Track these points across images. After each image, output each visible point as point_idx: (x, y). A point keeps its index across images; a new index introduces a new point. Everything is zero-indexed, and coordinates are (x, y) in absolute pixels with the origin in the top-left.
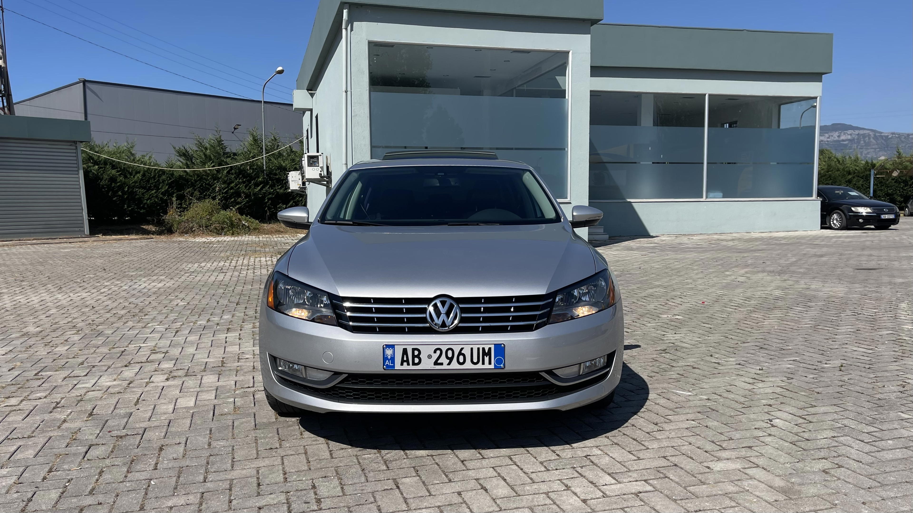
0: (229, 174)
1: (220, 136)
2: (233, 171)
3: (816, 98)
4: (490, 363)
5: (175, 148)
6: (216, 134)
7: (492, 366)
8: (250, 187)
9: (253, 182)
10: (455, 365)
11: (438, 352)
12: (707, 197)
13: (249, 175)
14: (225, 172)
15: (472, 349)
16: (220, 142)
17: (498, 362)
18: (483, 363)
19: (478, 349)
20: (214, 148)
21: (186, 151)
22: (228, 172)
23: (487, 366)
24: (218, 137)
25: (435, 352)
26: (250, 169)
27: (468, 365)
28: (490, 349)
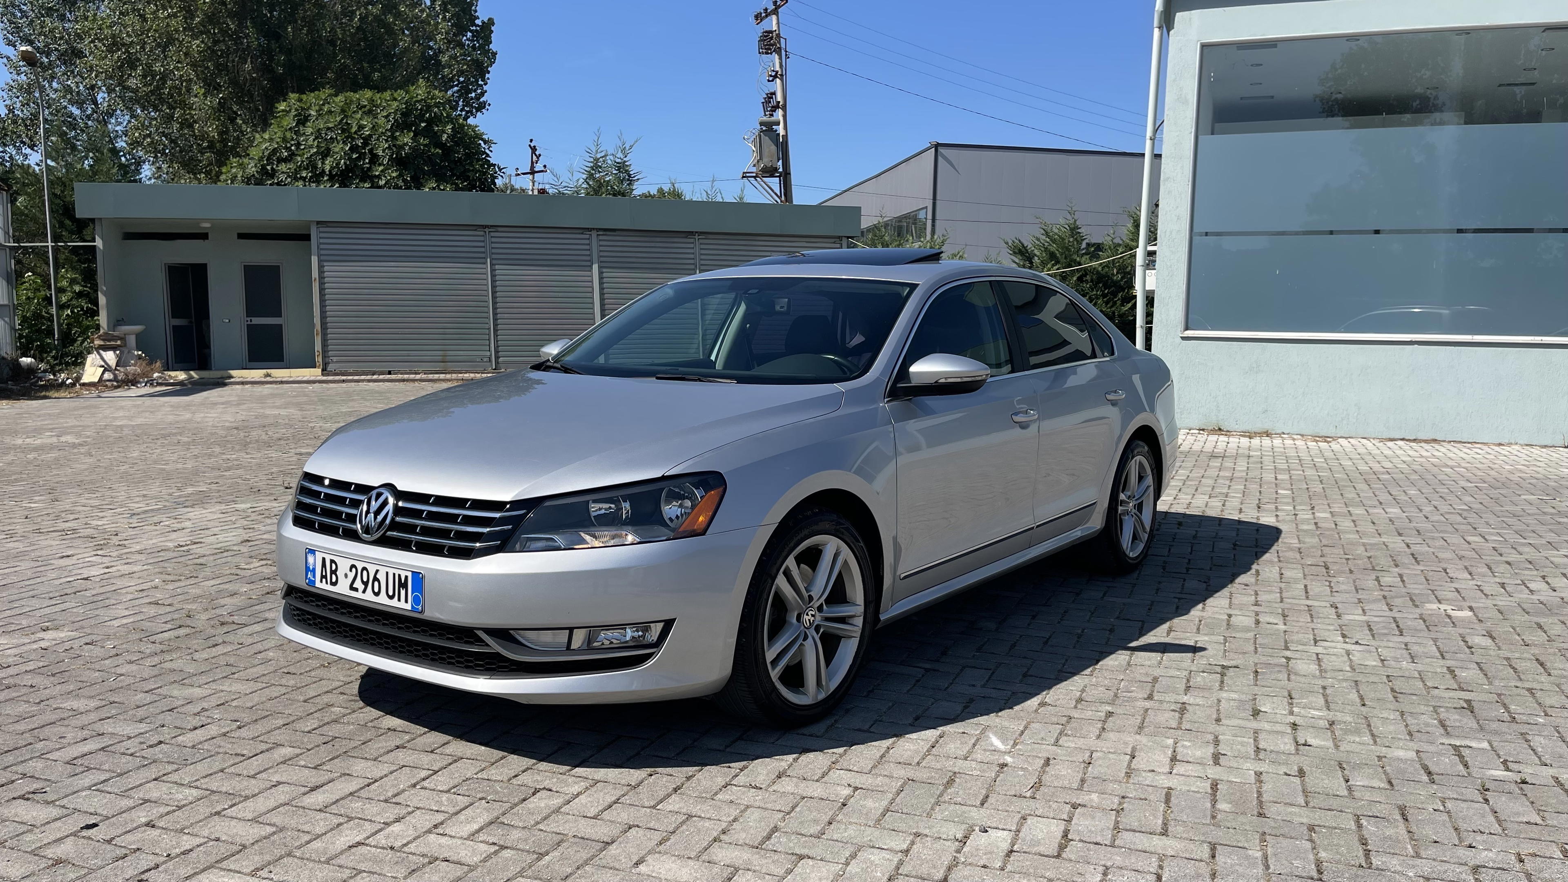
0: (1082, 281)
1: (1075, 221)
2: (1088, 278)
4: (406, 601)
5: (1007, 243)
6: (1069, 217)
7: (408, 607)
8: (1115, 303)
9: (1120, 295)
10: (369, 596)
11: (354, 570)
13: (1116, 284)
14: (1075, 278)
15: (387, 573)
16: (1074, 230)
17: (416, 600)
18: (399, 600)
19: (394, 574)
20: (1063, 239)
21: (1023, 245)
22: (1080, 279)
23: (402, 605)
24: (1072, 221)
25: (351, 570)
26: (1117, 273)
27: (383, 599)
28: (406, 577)
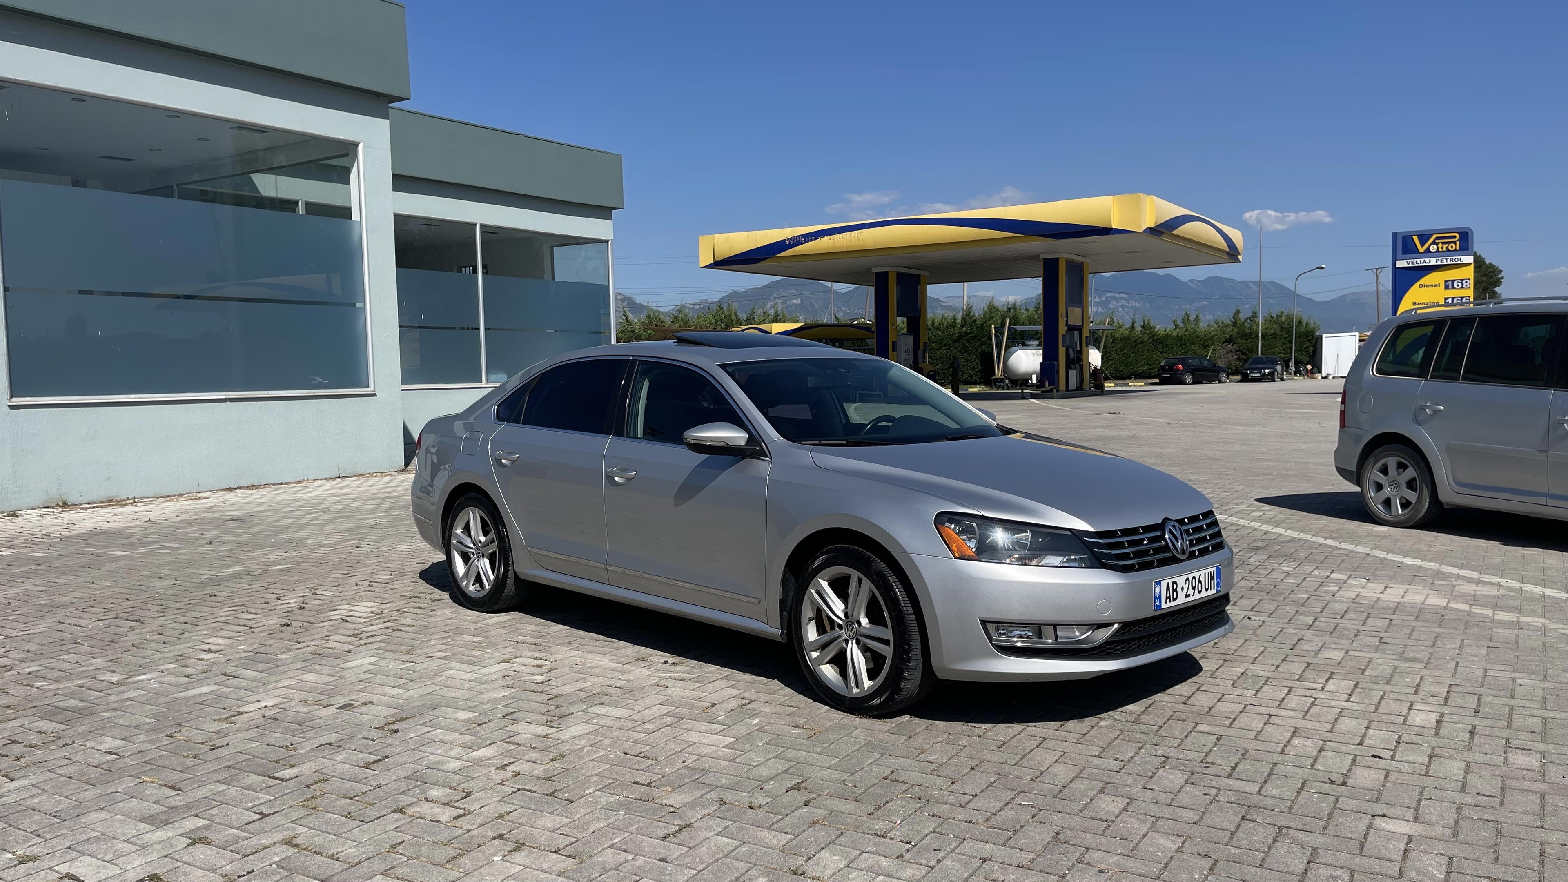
3: (607, 241)
10: (1196, 596)
11: (1188, 582)
12: (487, 382)
15: (1205, 574)
18: (1211, 590)
19: (1208, 573)
25: (1185, 583)
27: (1203, 594)
